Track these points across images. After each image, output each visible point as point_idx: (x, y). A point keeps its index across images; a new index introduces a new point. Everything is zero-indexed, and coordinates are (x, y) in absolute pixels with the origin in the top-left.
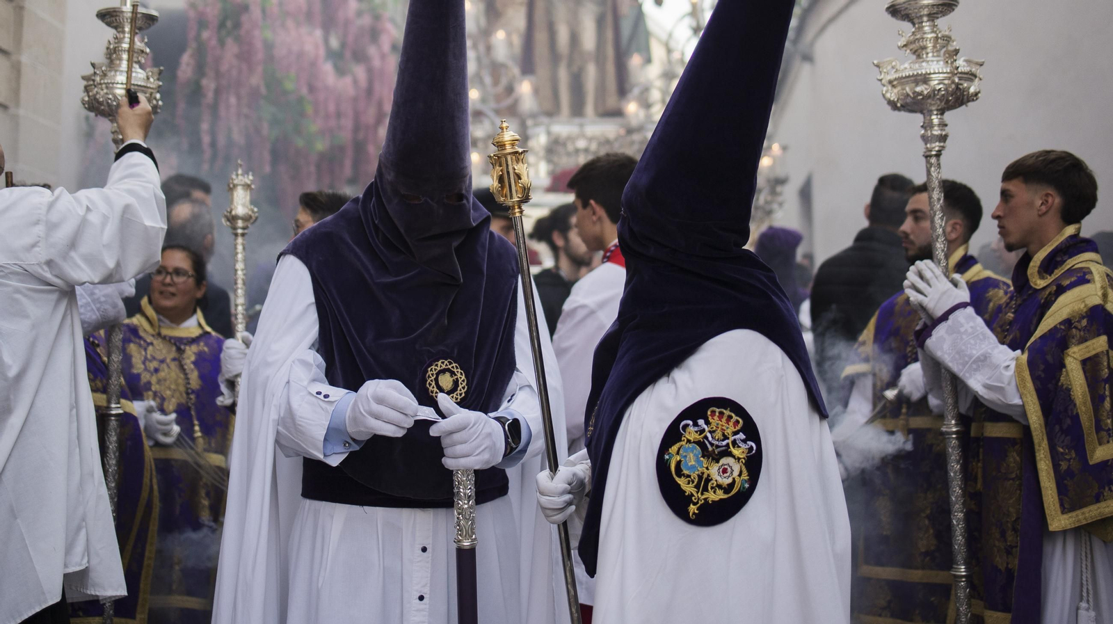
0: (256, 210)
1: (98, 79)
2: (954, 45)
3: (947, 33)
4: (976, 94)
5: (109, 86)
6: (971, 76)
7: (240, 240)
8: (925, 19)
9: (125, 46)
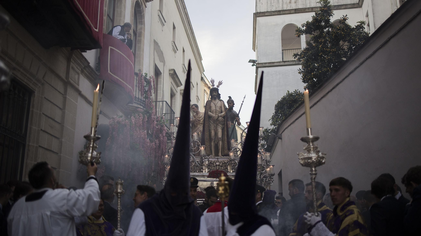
0: (124, 191)
1: (83, 155)
2: (319, 149)
3: (316, 146)
4: (324, 163)
5: (87, 157)
6: (323, 158)
7: (119, 199)
8: (311, 142)
9: (91, 145)
